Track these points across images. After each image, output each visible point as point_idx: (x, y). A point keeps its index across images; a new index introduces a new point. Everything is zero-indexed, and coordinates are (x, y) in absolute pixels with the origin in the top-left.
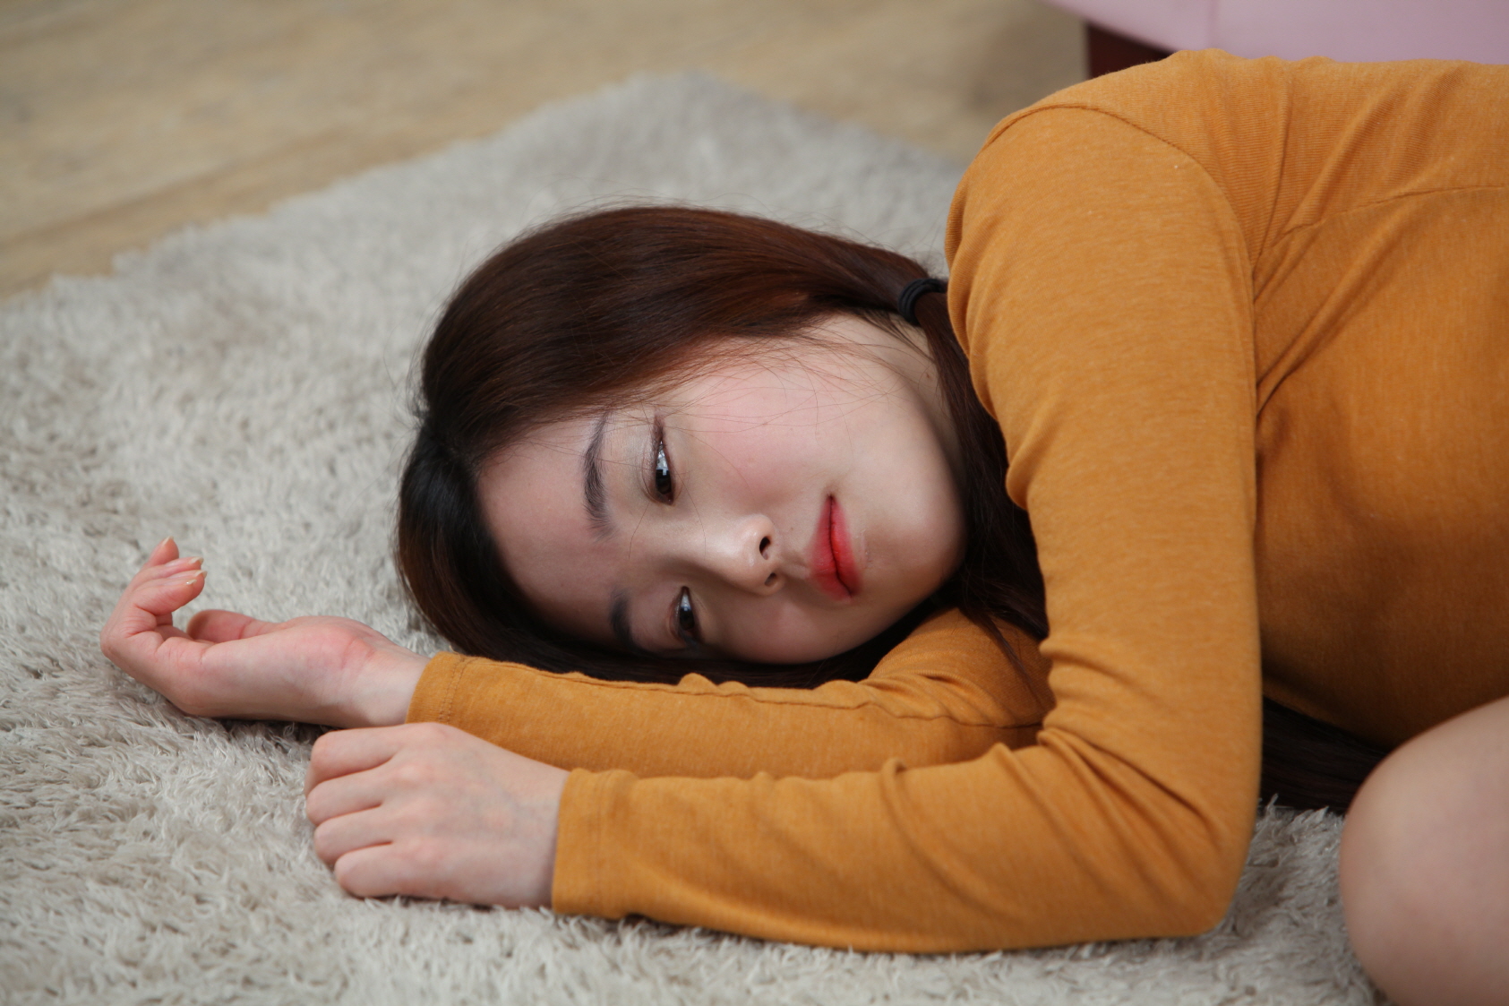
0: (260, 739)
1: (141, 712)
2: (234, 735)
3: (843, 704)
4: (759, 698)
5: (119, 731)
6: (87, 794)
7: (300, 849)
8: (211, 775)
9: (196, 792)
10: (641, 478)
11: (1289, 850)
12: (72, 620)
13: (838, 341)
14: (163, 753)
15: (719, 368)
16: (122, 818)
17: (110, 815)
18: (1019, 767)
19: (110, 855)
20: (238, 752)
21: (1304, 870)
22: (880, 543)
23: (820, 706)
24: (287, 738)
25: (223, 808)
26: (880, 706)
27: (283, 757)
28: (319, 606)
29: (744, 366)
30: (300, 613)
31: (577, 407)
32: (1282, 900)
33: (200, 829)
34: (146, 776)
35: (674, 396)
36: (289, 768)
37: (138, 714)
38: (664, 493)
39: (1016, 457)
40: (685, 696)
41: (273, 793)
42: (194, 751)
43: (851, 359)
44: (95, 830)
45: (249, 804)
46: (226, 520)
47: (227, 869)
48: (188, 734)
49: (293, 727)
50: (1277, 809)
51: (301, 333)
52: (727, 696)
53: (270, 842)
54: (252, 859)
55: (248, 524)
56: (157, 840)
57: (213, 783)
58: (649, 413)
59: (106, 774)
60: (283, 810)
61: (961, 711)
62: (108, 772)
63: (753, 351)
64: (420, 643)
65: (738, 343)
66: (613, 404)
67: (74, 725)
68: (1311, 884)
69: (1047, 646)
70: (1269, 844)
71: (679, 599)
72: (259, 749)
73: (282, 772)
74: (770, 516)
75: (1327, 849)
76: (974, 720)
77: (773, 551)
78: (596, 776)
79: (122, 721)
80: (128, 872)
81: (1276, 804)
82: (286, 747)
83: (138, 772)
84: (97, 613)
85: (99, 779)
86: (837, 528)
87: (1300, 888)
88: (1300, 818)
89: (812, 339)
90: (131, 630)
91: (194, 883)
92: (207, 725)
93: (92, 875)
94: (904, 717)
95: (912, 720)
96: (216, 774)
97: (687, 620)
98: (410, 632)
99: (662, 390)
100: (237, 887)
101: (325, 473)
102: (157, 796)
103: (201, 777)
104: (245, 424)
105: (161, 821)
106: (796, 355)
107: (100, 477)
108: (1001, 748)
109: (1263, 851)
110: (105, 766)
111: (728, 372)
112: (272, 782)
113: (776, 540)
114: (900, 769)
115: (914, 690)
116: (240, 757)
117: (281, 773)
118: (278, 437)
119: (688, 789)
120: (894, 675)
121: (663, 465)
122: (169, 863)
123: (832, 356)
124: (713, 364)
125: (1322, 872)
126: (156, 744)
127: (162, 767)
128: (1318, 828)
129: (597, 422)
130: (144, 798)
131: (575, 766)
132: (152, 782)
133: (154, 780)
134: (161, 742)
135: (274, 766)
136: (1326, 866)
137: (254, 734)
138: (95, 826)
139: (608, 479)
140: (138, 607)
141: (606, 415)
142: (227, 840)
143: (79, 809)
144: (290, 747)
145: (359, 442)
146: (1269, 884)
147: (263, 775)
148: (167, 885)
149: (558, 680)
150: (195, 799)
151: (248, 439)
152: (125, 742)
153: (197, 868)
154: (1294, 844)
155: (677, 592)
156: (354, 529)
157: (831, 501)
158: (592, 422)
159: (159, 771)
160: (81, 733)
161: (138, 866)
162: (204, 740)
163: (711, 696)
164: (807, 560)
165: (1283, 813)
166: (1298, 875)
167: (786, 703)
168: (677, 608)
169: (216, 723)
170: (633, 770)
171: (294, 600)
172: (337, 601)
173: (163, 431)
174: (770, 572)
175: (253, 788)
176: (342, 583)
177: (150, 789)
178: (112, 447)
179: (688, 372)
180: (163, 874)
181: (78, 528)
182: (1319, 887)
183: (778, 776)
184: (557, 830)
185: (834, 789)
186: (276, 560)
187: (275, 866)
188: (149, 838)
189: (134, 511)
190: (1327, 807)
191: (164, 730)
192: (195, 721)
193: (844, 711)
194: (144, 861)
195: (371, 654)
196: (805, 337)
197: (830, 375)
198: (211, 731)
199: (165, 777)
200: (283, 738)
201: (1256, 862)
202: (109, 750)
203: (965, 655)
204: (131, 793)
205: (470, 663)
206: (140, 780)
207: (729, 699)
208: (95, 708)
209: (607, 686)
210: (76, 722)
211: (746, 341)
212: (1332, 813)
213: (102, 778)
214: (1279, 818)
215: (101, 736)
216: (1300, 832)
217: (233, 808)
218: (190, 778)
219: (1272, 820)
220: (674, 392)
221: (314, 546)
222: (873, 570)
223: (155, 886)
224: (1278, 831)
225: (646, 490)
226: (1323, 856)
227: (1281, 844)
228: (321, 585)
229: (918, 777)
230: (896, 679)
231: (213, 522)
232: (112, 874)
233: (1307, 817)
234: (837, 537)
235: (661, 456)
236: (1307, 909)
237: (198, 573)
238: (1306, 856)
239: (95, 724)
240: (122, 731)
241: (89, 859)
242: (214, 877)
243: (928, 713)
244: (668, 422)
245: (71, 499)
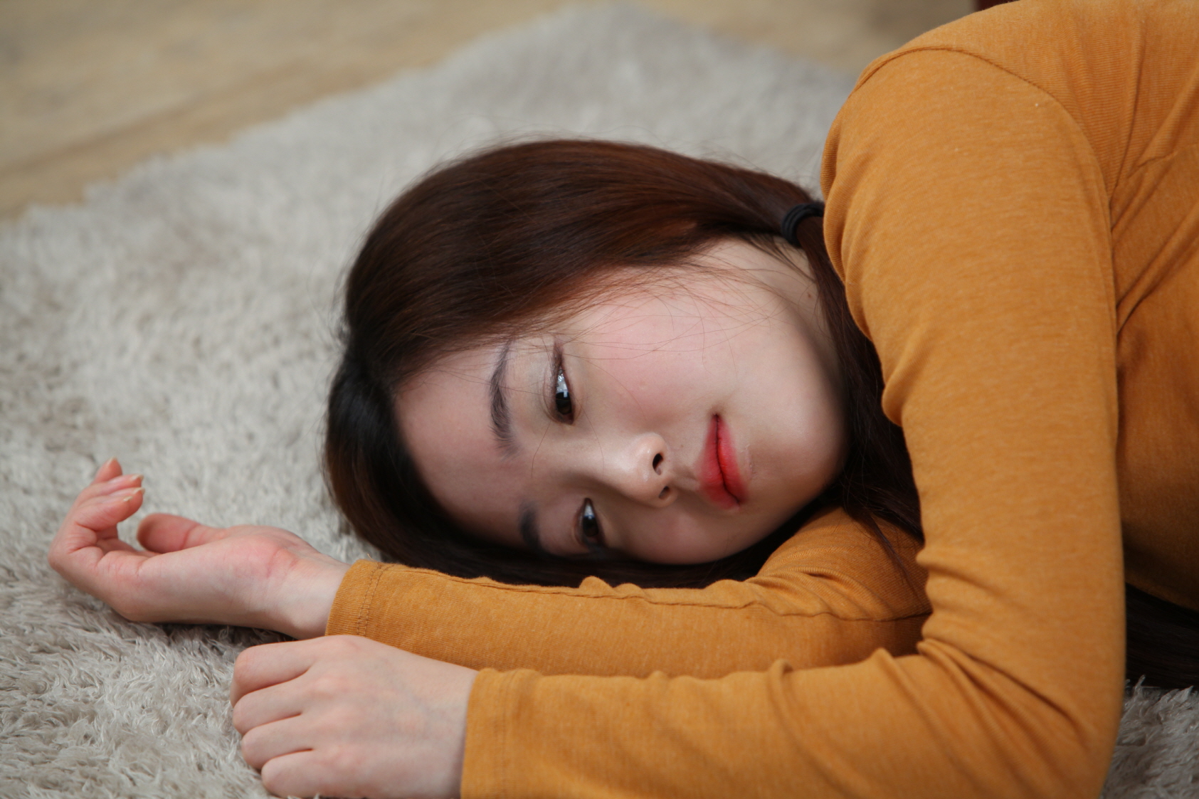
0: (197, 642)
1: (88, 620)
2: (174, 639)
3: (730, 604)
4: (653, 600)
5: (66, 638)
6: (34, 700)
7: (230, 748)
8: (150, 679)
9: (135, 696)
10: (542, 401)
11: (1156, 729)
12: (29, 532)
13: (722, 267)
14: (107, 658)
15: (613, 297)
16: (65, 723)
17: (54, 720)
18: (899, 672)
19: (53, 759)
20: (176, 655)
21: (1171, 748)
22: (763, 456)
23: (709, 606)
24: (223, 640)
25: (159, 711)
26: (765, 606)
27: (218, 660)
28: (257, 514)
29: (635, 295)
30: (240, 521)
31: (482, 336)
32: (1150, 778)
33: (136, 732)
34: (90, 681)
35: (571, 324)
36: (224, 670)
37: (85, 621)
38: (564, 414)
39: (891, 380)
40: (585, 599)
41: (207, 695)
42: (136, 655)
43: (735, 284)
44: (39, 735)
45: (184, 706)
46: (176, 433)
47: (159, 770)
48: (130, 640)
49: (228, 630)
50: (1145, 690)
51: (252, 255)
52: (623, 599)
53: (201, 743)
54: (184, 760)
55: (197, 436)
56: (97, 743)
57: (151, 686)
58: (549, 341)
59: (52, 680)
60: (214, 711)
61: (841, 607)
62: (54, 678)
63: (643, 280)
64: (350, 547)
65: (630, 272)
66: (514, 334)
67: (27, 632)
68: (1177, 762)
69: (924, 557)
70: (1137, 723)
71: (583, 509)
72: (196, 652)
73: (217, 673)
74: (663, 435)
75: (1192, 727)
76: (853, 616)
77: (666, 467)
78: (501, 675)
79: (70, 628)
80: (67, 775)
81: (1143, 684)
82: (221, 650)
83: (83, 678)
84: (53, 525)
85: (46, 685)
86: (723, 444)
87: (1166, 766)
88: (1166, 698)
89: (699, 266)
90: (73, 547)
91: (128, 784)
92: (149, 630)
93: (33, 780)
94: (788, 614)
95: (794, 617)
96: (154, 677)
97: (590, 527)
98: (340, 536)
99: (561, 319)
100: (168, 788)
101: (268, 385)
102: (99, 700)
103: (141, 681)
104: (197, 342)
105: (100, 726)
106: (683, 283)
107: (63, 394)
108: (882, 653)
109: (1131, 730)
110: (50, 672)
111: (620, 301)
112: (207, 682)
113: (668, 456)
114: (787, 670)
115: (797, 588)
116: (178, 660)
117: (215, 675)
118: (227, 354)
119: (589, 687)
120: (780, 572)
121: (563, 388)
122: (107, 765)
123: (718, 283)
124: (608, 294)
125: (1187, 750)
126: (100, 650)
127: (105, 671)
128: (1183, 706)
129: (500, 350)
130: (86, 702)
131: (484, 666)
132: (96, 687)
133: (97, 685)
134: (105, 648)
135: (209, 667)
136: (1191, 744)
137: (192, 638)
138: (38, 731)
139: (512, 402)
140: (79, 524)
141: (508, 343)
142: (161, 743)
143: (25, 715)
144: (226, 650)
145: (301, 356)
146: (1137, 763)
147: (199, 677)
148: (103, 788)
149: (468, 585)
150: (133, 702)
151: (200, 356)
152: (72, 650)
153: (131, 769)
154: (1161, 723)
155: (580, 503)
156: (294, 438)
157: (717, 419)
158: (497, 350)
159: (102, 676)
160: (32, 641)
161: (77, 769)
162: (146, 645)
163: (609, 599)
164: (696, 474)
165: (1151, 693)
166: (1164, 753)
167: (677, 604)
168: (581, 518)
169: (157, 628)
170: (537, 670)
171: (235, 508)
172: (275, 509)
173: (122, 350)
174: (663, 486)
175: (189, 690)
176: (280, 490)
177: (93, 694)
178: (75, 365)
179: (583, 301)
180: (100, 777)
181: (39, 443)
182: (1185, 765)
183: (671, 676)
184: (466, 730)
185: (724, 687)
186: (221, 470)
187: (205, 766)
188: (89, 741)
189: (91, 427)
190: (1192, 687)
191: (109, 636)
192: (138, 627)
193: (731, 610)
194: (82, 764)
195: (294, 563)
196: (693, 265)
197: (715, 301)
198: (151, 636)
199: (107, 681)
200: (218, 641)
201: (1124, 741)
202: (56, 657)
203: (845, 552)
204: (74, 698)
205: (386, 569)
206: (84, 685)
207: (625, 601)
208: (46, 616)
209: (513, 590)
210: (28, 629)
211: (638, 270)
212: (1196, 692)
213: (48, 683)
214: (1147, 698)
215: (50, 643)
216: (1166, 711)
217: (168, 709)
218: (131, 682)
219: (1140, 700)
220: (571, 321)
221: (255, 456)
222: (756, 480)
223: (91, 789)
224: (1145, 710)
225: (546, 410)
226: (1188, 734)
227: (1149, 723)
228: (261, 493)
229: (804, 678)
230: (780, 577)
231: (164, 435)
232: (52, 778)
233: (1173, 695)
234: (724, 452)
235: (561, 378)
236: (1173, 787)
237: (136, 490)
238: (1172, 734)
239: (45, 631)
240: (70, 639)
241: (33, 764)
242: (149, 778)
243: (810, 611)
244: (567, 349)
245: (34, 416)
